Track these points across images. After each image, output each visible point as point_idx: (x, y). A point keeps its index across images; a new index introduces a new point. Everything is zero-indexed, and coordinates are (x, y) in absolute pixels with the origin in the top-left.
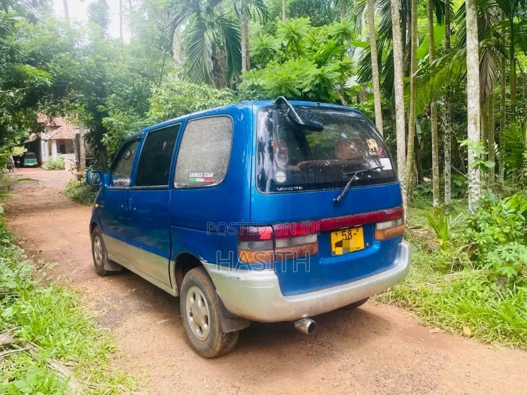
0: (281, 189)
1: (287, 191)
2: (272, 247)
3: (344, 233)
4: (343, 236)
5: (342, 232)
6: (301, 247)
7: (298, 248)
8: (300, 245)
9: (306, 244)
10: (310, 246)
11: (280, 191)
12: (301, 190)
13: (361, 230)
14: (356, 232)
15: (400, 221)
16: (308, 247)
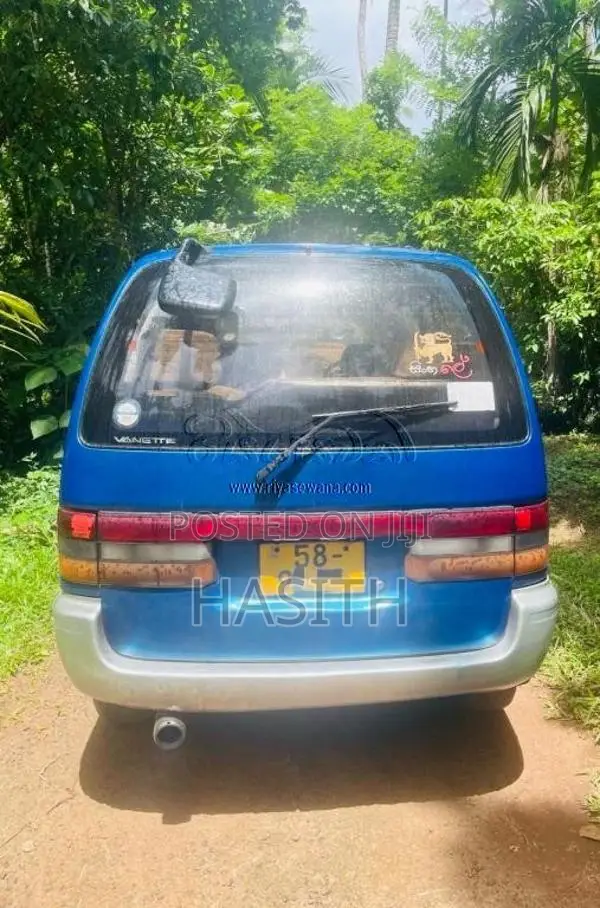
0: (123, 440)
1: (136, 444)
2: (94, 556)
3: (301, 550)
4: (297, 554)
5: (297, 547)
6: (158, 566)
7: (151, 567)
8: (156, 562)
9: (173, 562)
10: (183, 567)
11: (121, 444)
12: (170, 445)
13: (358, 549)
14: (342, 552)
15: (503, 543)
16: (178, 569)
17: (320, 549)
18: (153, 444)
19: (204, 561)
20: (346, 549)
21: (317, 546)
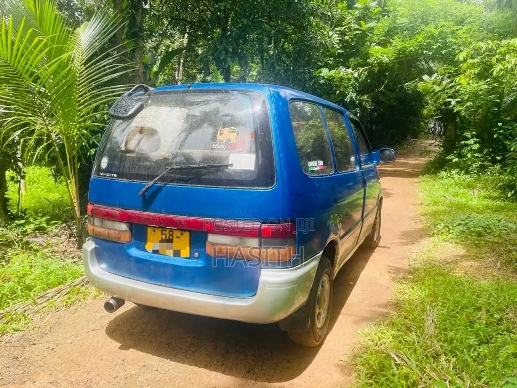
0: (102, 174)
1: (105, 176)
3: (164, 232)
4: (162, 234)
5: (162, 231)
6: (109, 230)
7: (107, 230)
9: (114, 229)
10: (117, 232)
11: (102, 176)
13: (187, 235)
14: (179, 235)
15: (254, 242)
16: (115, 233)
17: (171, 233)
18: (110, 177)
19: (125, 231)
20: (182, 234)
21: (170, 231)
